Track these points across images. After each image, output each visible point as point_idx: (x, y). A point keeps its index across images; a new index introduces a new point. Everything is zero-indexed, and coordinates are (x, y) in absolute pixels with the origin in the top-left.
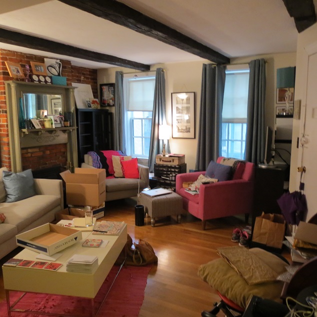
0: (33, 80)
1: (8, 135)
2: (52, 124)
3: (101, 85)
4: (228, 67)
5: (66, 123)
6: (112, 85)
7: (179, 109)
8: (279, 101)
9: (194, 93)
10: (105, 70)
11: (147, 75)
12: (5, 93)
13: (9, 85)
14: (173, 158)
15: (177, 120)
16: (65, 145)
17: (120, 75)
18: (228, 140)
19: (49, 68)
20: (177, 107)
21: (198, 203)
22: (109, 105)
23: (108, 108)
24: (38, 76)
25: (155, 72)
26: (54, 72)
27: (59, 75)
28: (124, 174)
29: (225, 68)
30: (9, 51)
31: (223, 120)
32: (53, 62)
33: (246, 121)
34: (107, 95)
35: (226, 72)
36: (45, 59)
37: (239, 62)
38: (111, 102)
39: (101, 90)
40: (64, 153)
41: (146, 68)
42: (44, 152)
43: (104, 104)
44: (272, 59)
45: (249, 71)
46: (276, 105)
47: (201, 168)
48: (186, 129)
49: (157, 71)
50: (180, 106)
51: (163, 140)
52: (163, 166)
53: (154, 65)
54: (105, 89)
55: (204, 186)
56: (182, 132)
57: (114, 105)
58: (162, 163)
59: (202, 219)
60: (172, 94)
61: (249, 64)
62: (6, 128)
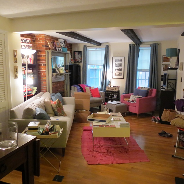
0: (57, 50)
1: (46, 76)
2: (63, 71)
3: (74, 52)
4: (140, 46)
5: (67, 70)
6: (81, 52)
7: (116, 65)
8: (164, 62)
9: (124, 57)
10: (76, 44)
11: (100, 48)
12: (45, 56)
13: (48, 52)
14: (115, 87)
15: (115, 70)
16: (64, 81)
17: (85, 47)
18: (139, 79)
19: (61, 43)
20: (115, 64)
21: (135, 107)
22: (78, 62)
23: (77, 63)
24: (58, 48)
25: (105, 47)
26: (62, 45)
27: (64, 47)
28: (92, 95)
29: (139, 46)
30: (47, 35)
31: (138, 70)
32: (62, 41)
33: (149, 70)
34: (77, 57)
35: (140, 48)
36: (59, 39)
37: (146, 44)
38: (80, 61)
39: (74, 54)
40: (63, 85)
41: (100, 44)
42: (57, 85)
43: (76, 61)
44: (161, 43)
45: (150, 48)
46: (162, 64)
47: (127, 92)
48: (120, 74)
49: (106, 46)
50: (117, 63)
51: (108, 79)
52: (110, 91)
53: (103, 43)
54: (76, 54)
55: (139, 99)
56: (117, 75)
57: (81, 62)
58: (109, 90)
59: (138, 113)
60: (113, 57)
61: (151, 45)
62: (45, 73)
